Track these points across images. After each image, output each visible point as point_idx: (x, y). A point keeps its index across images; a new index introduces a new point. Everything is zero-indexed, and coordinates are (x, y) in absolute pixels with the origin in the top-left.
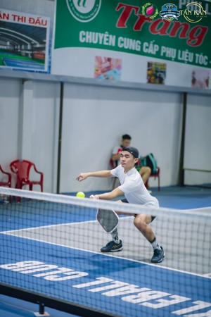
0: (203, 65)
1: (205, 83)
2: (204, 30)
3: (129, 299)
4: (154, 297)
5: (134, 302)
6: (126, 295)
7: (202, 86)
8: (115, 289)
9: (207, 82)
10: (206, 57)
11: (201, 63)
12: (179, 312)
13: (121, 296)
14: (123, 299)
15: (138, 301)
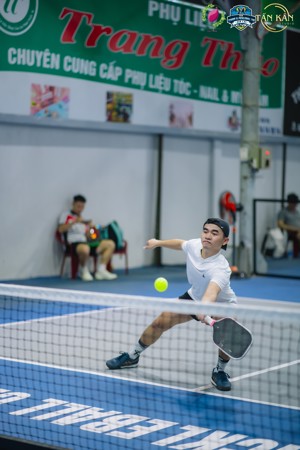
0: (184, 96)
1: (187, 121)
2: (185, 45)
3: (91, 427)
4: (128, 423)
5: (99, 431)
6: (87, 422)
7: (183, 124)
8: (71, 414)
9: (190, 119)
10: (188, 84)
11: (181, 92)
12: (163, 443)
13: (80, 424)
14: (83, 428)
15: (105, 429)
